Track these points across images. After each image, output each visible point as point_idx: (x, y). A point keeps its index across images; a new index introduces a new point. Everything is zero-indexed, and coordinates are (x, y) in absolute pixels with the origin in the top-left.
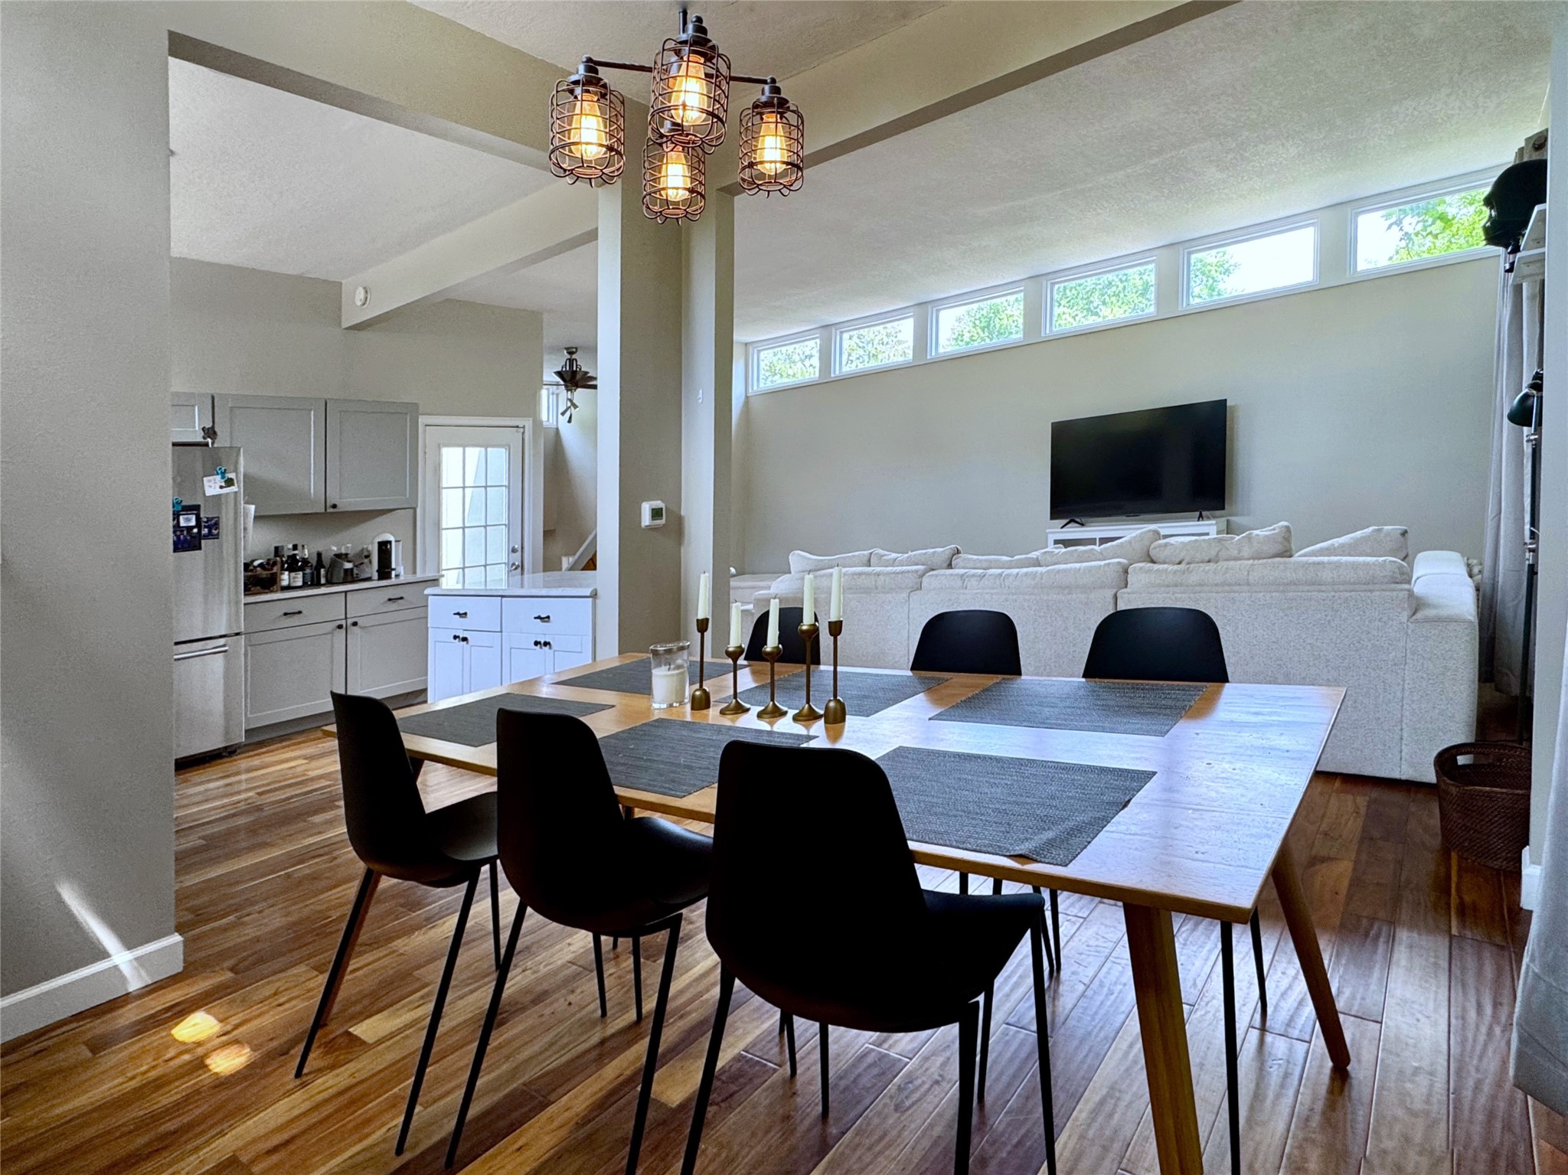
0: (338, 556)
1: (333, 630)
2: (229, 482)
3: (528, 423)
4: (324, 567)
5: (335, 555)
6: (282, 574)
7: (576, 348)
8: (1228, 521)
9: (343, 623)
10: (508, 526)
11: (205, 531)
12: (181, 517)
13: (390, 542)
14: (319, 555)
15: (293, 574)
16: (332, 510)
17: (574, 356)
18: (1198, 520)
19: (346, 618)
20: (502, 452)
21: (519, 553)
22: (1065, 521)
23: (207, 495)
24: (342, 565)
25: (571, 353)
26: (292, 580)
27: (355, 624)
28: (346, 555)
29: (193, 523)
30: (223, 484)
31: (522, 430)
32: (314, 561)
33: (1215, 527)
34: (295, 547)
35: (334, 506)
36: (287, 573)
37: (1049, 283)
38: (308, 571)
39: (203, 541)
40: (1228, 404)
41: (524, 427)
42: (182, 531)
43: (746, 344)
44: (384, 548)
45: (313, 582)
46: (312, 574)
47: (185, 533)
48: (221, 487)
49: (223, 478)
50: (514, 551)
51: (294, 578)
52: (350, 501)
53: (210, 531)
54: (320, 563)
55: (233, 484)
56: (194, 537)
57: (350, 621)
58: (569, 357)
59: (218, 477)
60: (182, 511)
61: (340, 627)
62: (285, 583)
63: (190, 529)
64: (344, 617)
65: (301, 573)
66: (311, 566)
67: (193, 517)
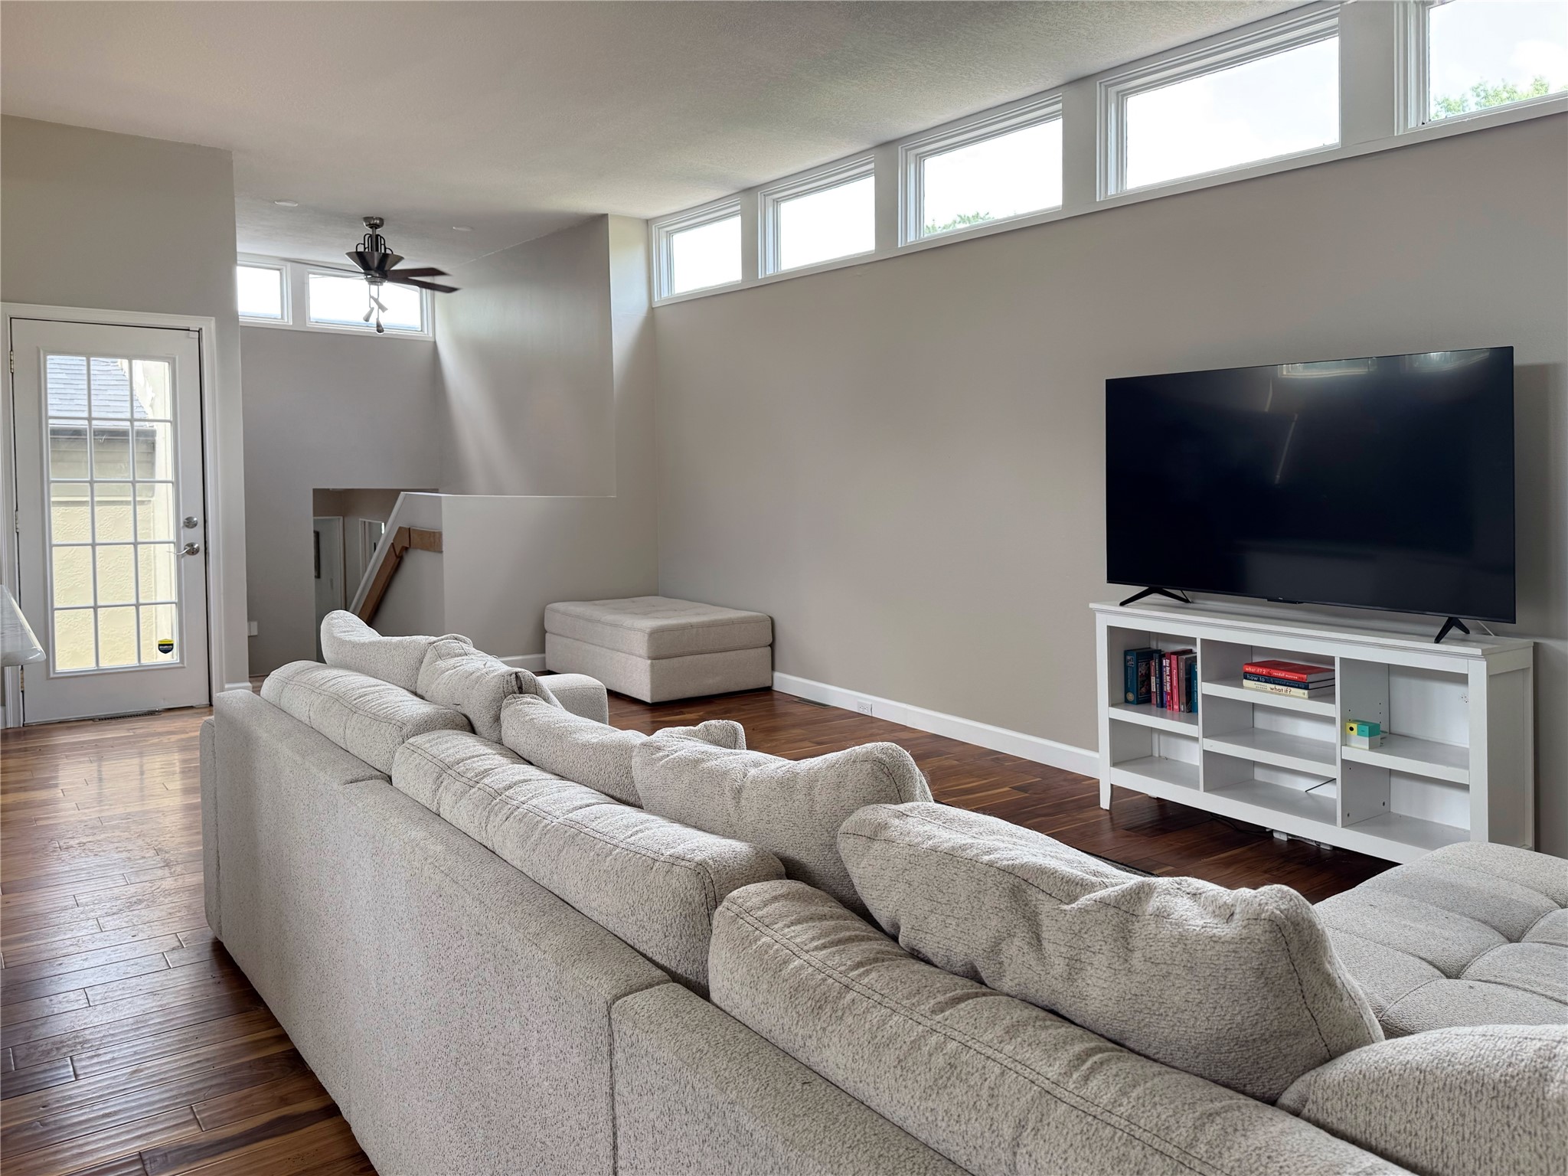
3: (209, 326)
7: (381, 220)
8: (1536, 646)
10: (176, 483)
17: (378, 231)
18: (1438, 640)
21: (199, 529)
22: (1137, 590)
25: (374, 226)
31: (197, 333)
33: (1482, 665)
37: (1112, 91)
40: (1518, 360)
41: (199, 331)
43: (648, 222)
50: (189, 524)
58: (370, 231)
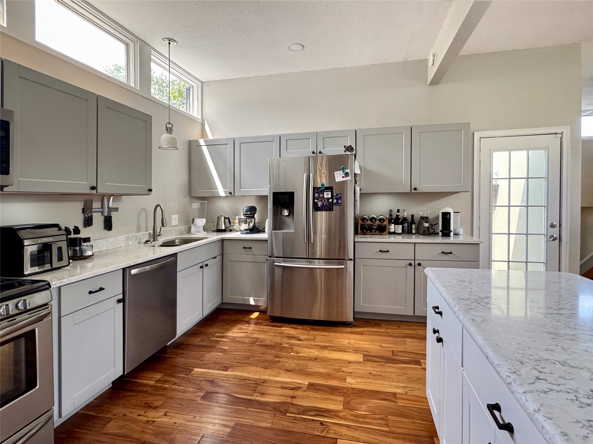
0: (422, 218)
1: (407, 265)
2: (347, 174)
3: (566, 130)
4: (415, 224)
5: (421, 217)
6: (390, 225)
9: (413, 262)
10: (547, 207)
11: (335, 201)
12: (325, 193)
13: (449, 213)
14: (413, 216)
15: (396, 226)
16: (413, 191)
19: (415, 260)
20: (542, 153)
21: (557, 229)
23: (336, 181)
24: (423, 224)
26: (396, 229)
27: (419, 265)
28: (427, 218)
29: (330, 196)
30: (344, 176)
31: (560, 135)
32: (409, 219)
34: (398, 211)
35: (415, 189)
36: (393, 225)
38: (406, 225)
39: (334, 206)
41: (563, 134)
42: (325, 200)
44: (446, 217)
45: (407, 231)
46: (408, 226)
47: (326, 201)
48: (343, 177)
49: (343, 172)
50: (552, 226)
51: (397, 228)
52: (424, 187)
53: (337, 201)
54: (413, 222)
55: (349, 176)
56: (330, 204)
57: (417, 262)
59: (341, 172)
60: (325, 189)
61: (410, 265)
62: (392, 230)
63: (328, 199)
64: (414, 259)
65: (401, 226)
66: (408, 222)
67: (330, 193)
